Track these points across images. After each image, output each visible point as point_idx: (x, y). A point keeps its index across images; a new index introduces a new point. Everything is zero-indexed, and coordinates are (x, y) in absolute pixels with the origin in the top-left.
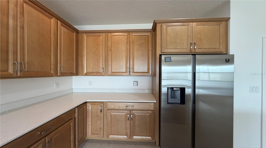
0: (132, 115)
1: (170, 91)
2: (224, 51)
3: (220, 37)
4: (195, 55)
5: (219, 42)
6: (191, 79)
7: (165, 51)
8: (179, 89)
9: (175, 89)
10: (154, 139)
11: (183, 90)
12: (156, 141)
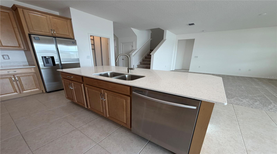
0: (17, 78)
1: (44, 59)
2: (72, 37)
3: (68, 29)
4: (55, 37)
5: (69, 31)
6: (56, 51)
7: (32, 32)
8: (50, 57)
9: (47, 57)
10: (41, 89)
11: (53, 58)
12: (42, 90)
